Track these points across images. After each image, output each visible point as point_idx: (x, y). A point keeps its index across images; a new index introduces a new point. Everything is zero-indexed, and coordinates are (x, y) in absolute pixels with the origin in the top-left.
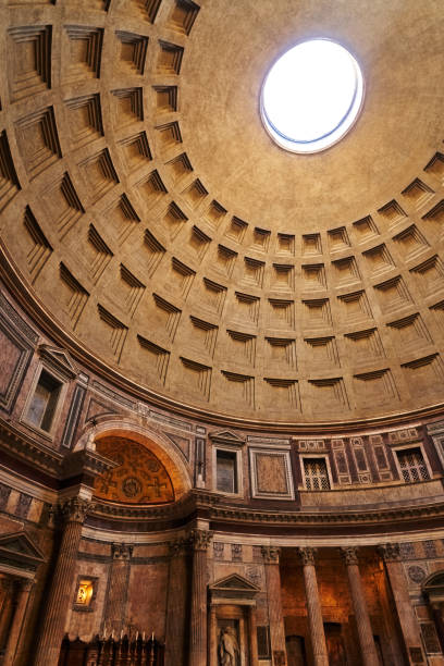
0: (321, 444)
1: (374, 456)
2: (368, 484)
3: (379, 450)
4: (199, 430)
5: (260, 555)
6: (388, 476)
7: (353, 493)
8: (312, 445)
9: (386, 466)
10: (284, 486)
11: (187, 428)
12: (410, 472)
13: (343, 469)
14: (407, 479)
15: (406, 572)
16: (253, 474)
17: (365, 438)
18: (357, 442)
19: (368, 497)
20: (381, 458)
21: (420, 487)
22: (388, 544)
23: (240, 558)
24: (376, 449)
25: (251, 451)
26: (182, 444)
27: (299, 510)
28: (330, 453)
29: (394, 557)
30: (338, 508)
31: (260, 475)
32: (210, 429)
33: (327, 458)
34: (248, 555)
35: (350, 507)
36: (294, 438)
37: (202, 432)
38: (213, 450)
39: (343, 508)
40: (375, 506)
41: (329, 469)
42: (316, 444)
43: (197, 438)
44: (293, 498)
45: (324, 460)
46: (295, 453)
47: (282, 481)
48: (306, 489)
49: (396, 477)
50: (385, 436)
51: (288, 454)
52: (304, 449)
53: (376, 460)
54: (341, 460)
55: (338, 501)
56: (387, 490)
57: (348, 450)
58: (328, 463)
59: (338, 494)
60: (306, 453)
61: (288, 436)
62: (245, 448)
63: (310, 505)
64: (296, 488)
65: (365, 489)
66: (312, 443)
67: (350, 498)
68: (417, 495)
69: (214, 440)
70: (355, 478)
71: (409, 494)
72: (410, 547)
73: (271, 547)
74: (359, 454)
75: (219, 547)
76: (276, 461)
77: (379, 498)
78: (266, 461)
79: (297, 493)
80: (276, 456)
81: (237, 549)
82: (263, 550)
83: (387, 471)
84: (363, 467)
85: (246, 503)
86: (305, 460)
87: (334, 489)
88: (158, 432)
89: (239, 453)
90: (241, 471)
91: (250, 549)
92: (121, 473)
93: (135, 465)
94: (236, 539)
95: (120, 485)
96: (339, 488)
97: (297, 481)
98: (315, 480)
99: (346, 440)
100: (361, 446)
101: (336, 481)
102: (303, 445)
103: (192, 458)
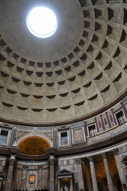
0: (93, 120)
1: (109, 118)
2: (108, 129)
3: (111, 116)
4: (55, 129)
5: (75, 161)
6: (114, 124)
7: (103, 134)
8: (91, 121)
9: (113, 121)
10: (83, 138)
11: (51, 130)
12: (122, 120)
13: (100, 127)
14: (119, 124)
15: (121, 157)
16: (72, 137)
17: (106, 113)
18: (104, 115)
19: (108, 134)
20: (111, 119)
21: (123, 125)
22: (114, 149)
23: (69, 164)
24: (110, 116)
25: (72, 130)
26: (50, 135)
27: (87, 144)
28: (96, 122)
29: (117, 153)
30: (99, 141)
31: (75, 136)
32: (58, 127)
34: (72, 162)
35: (102, 139)
36: (85, 121)
38: (59, 134)
39: (100, 140)
41: (96, 128)
43: (54, 131)
44: (85, 141)
45: (94, 125)
46: (85, 126)
47: (82, 136)
48: (89, 137)
49: (116, 124)
50: (112, 110)
51: (83, 127)
53: (110, 120)
54: (100, 124)
55: (99, 138)
56: (113, 130)
57: (102, 119)
58: (96, 126)
59: (99, 136)
60: (89, 125)
61: (83, 121)
62: (70, 130)
63: (90, 142)
64: (86, 137)
65: (107, 132)
66: (90, 121)
67: (103, 136)
68: (122, 129)
69: (59, 130)
70: (104, 129)
71: (120, 129)
72: (121, 148)
73: (78, 158)
74: (105, 119)
75: (63, 162)
76: (80, 131)
77: (111, 134)
78: (77, 132)
79: (86, 139)
80: (80, 129)
81: (68, 161)
82: (76, 160)
83: (113, 123)
84: (106, 124)
85: (71, 147)
86: (89, 127)
87: (97, 134)
88: (41, 133)
89: (68, 132)
90: (68, 137)
91: (72, 160)
92: (37, 147)
93: (40, 144)
94: (68, 158)
95: (38, 150)
96: (99, 133)
97: (86, 135)
98: (94, 133)
99: (101, 116)
100: (105, 117)
101: (98, 131)
102: (88, 122)
103: (53, 138)
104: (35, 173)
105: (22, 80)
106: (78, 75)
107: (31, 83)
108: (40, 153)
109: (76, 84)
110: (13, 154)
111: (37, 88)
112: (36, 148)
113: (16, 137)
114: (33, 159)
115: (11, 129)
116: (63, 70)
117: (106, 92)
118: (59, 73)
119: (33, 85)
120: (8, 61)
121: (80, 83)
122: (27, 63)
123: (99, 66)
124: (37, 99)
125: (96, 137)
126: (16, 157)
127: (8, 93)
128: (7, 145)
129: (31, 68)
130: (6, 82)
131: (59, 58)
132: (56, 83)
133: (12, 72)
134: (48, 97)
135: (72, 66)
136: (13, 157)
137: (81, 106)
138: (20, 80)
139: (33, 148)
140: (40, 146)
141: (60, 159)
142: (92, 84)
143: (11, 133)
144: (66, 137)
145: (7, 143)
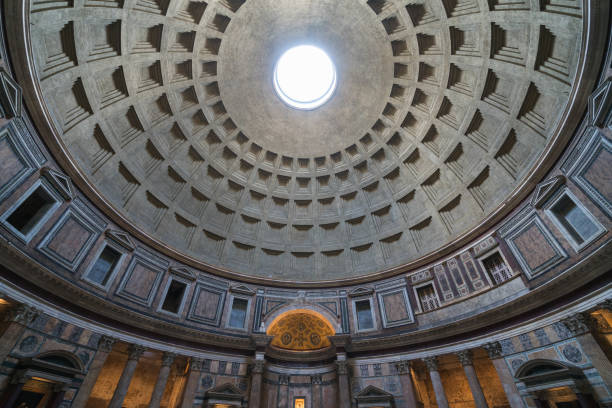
0: (427, 274)
1: (467, 270)
2: (466, 295)
3: (469, 264)
4: (341, 293)
5: (395, 369)
6: (480, 284)
7: (456, 306)
9: (477, 276)
10: (405, 314)
11: (333, 295)
12: (501, 275)
13: (446, 289)
14: (494, 283)
15: (510, 366)
16: (382, 311)
17: (458, 257)
18: (452, 263)
19: (468, 306)
20: (472, 271)
21: (505, 287)
22: (489, 344)
23: (380, 373)
24: (467, 264)
25: (379, 295)
26: (332, 306)
27: (418, 329)
28: (434, 278)
29: (498, 354)
30: (446, 321)
31: (388, 311)
32: (348, 289)
33: (433, 283)
34: (386, 370)
35: (455, 319)
36: (408, 275)
37: (343, 294)
38: (353, 304)
39: (450, 320)
40: (474, 312)
41: (436, 292)
42: (424, 275)
43: (341, 299)
44: (413, 321)
45: (431, 285)
46: (409, 287)
47: (403, 310)
48: (421, 312)
49: (486, 283)
50: (471, 250)
51: (405, 289)
52: (415, 282)
53: (469, 273)
54: (444, 282)
55: (446, 315)
56: (480, 296)
57: (447, 272)
58: (434, 287)
59: (444, 310)
60: (418, 284)
61: (403, 276)
62: (375, 295)
63: (426, 324)
64: (413, 312)
65: (464, 301)
66: (421, 275)
67: (455, 311)
69: (352, 297)
70: (456, 293)
71: (498, 295)
72: (509, 342)
73: (401, 362)
74: (455, 272)
75: (365, 368)
76: (398, 297)
77: (476, 305)
78: (391, 299)
79: (415, 316)
80: (397, 293)
81: (377, 367)
82: (397, 365)
83: (479, 280)
84: (460, 282)
85: (380, 333)
86: (418, 290)
87: (441, 306)
88: (314, 304)
89: (371, 299)
90: (373, 312)
91: (387, 365)
92: (307, 332)
93: (312, 326)
94: (376, 360)
95: (309, 339)
96: (445, 304)
97: (414, 307)
98: (431, 302)
99: (445, 264)
100: (456, 266)
101: (442, 299)
102: (414, 278)
103: (339, 313)
104: (305, 391)
105: (269, 196)
106: (384, 178)
107: (287, 200)
108: (312, 346)
109: (379, 198)
110: (260, 349)
111: (300, 210)
112: (304, 336)
113: (264, 312)
114: (299, 359)
115: (252, 295)
116: (351, 170)
117: (452, 212)
118: (343, 175)
119: (292, 204)
120: (242, 161)
121: (389, 195)
122: (279, 161)
123: (432, 157)
124: (302, 232)
125: (438, 312)
126: (266, 357)
127: (243, 223)
128: (246, 330)
129: (286, 171)
130: (238, 201)
131: (342, 146)
132: (338, 198)
133: (250, 181)
134: (322, 226)
135: (369, 161)
136: (260, 357)
137: (395, 243)
138: (265, 196)
139: (297, 336)
140: (312, 331)
141: (360, 362)
142: (416, 196)
143: (252, 305)
144: (368, 311)
145: (246, 325)
